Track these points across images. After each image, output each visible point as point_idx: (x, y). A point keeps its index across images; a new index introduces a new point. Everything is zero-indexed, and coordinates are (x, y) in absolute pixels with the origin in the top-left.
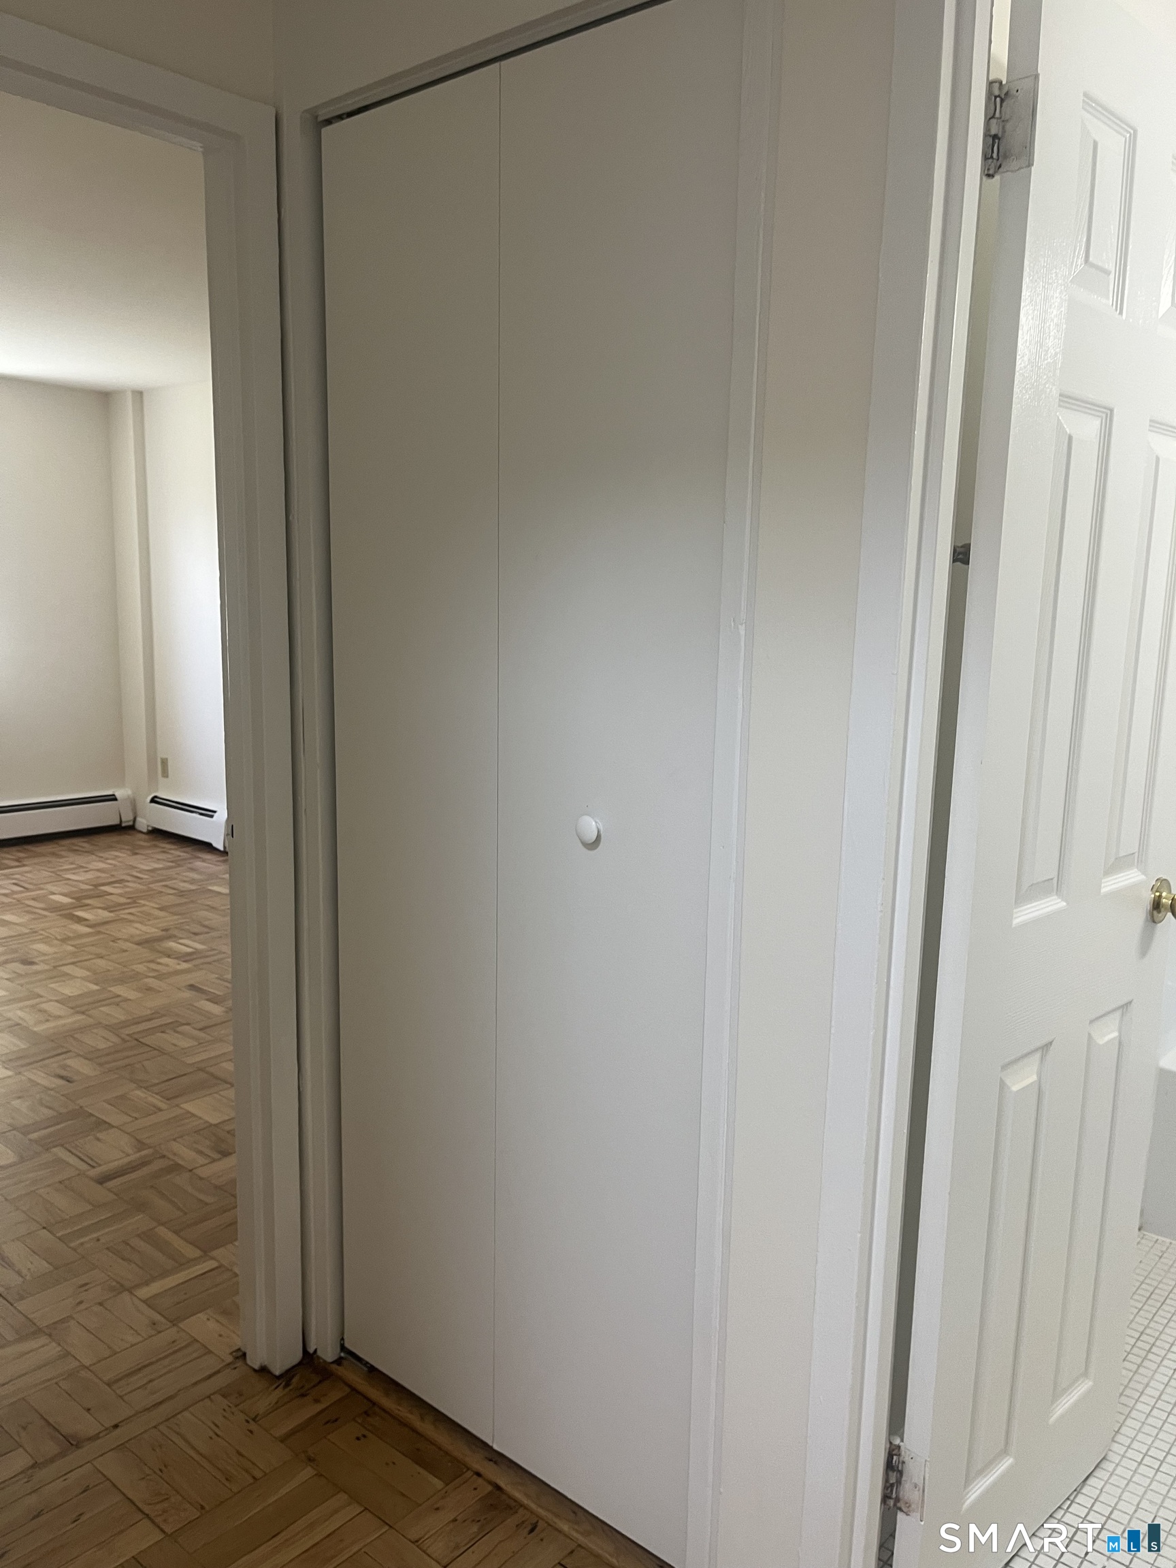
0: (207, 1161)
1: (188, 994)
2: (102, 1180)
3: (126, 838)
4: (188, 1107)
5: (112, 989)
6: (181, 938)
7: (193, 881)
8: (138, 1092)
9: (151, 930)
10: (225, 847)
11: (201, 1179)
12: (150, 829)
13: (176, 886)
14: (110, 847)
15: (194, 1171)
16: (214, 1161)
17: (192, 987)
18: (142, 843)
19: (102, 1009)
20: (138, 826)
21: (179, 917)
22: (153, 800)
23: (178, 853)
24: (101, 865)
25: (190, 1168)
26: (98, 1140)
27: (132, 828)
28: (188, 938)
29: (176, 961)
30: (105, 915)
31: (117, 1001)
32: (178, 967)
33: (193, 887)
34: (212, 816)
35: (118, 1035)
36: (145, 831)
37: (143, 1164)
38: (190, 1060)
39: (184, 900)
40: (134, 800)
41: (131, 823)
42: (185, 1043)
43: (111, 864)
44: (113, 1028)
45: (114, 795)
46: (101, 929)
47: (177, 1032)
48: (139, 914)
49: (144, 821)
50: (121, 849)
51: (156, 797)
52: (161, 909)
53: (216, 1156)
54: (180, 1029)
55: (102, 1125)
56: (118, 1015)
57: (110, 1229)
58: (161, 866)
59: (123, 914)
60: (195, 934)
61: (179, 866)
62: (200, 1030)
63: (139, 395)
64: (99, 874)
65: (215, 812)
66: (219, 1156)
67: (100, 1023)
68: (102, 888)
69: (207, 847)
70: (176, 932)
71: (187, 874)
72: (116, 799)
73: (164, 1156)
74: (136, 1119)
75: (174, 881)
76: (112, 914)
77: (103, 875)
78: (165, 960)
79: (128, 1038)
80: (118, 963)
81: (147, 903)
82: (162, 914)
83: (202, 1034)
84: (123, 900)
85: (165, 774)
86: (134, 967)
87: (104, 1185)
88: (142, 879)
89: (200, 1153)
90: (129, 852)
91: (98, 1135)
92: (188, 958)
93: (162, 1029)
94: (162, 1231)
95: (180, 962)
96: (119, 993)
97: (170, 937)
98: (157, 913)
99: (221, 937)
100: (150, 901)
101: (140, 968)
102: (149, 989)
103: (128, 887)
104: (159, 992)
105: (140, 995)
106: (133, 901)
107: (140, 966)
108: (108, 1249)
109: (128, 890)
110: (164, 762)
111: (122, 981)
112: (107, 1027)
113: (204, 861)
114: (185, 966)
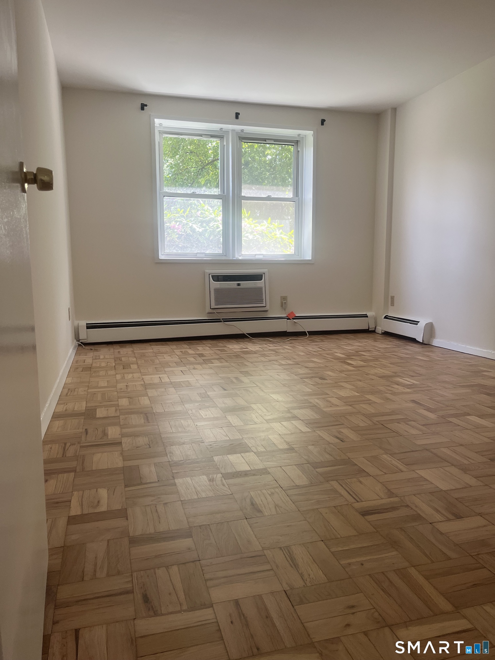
0: (443, 519)
1: (411, 405)
2: (365, 513)
3: (371, 335)
4: (423, 473)
5: (366, 396)
6: (404, 377)
7: (407, 354)
8: (385, 456)
9: (387, 372)
10: (423, 341)
11: (441, 533)
12: (383, 332)
13: (398, 355)
14: (364, 338)
15: (433, 524)
16: (449, 520)
17: (414, 401)
18: (379, 338)
19: (361, 405)
20: (377, 331)
21: (402, 368)
22: (386, 317)
23: (398, 342)
24: (360, 344)
25: (431, 522)
26: (360, 482)
27: (374, 332)
28: (408, 378)
29: (402, 387)
30: (362, 363)
31: (370, 402)
32: (404, 390)
33: (407, 356)
34: (417, 324)
35: (370, 420)
36: (380, 333)
37: (394, 508)
38: (419, 442)
39: (402, 361)
40: (376, 318)
41: (374, 329)
42: (414, 432)
43: (364, 344)
44: (369, 416)
45: (366, 315)
46: (360, 369)
47: (408, 424)
48: (379, 365)
49: (380, 328)
50: (369, 339)
51: (387, 316)
52: (391, 364)
53: (450, 516)
54: (410, 423)
55: (361, 472)
56: (371, 410)
57: (372, 557)
58: (389, 347)
59: (371, 364)
60: (412, 376)
61: (399, 347)
62: (423, 425)
63: (395, 110)
64: (358, 347)
65: (419, 322)
66: (454, 518)
67: (360, 412)
68: (360, 353)
69: (413, 340)
70: (400, 374)
71: (403, 351)
72: (367, 317)
73: (407, 506)
74: (386, 474)
75: (397, 353)
76: (365, 363)
77: (360, 348)
78: (396, 386)
79: (377, 423)
80: (369, 385)
81: (383, 361)
82: (391, 366)
83: (423, 428)
84: (369, 358)
85: (393, 304)
86: (379, 387)
87: (366, 517)
88: (380, 351)
89: (437, 511)
90: (373, 340)
91: (361, 479)
92: (410, 387)
93: (398, 421)
94: (413, 571)
95: (405, 388)
96: (370, 399)
97: (398, 376)
98: (389, 365)
99: (427, 379)
100: (385, 360)
101: (382, 388)
102: (388, 399)
103: (373, 353)
104: (394, 401)
105: (382, 401)
106: (376, 359)
107: (381, 387)
108: (370, 575)
109: (373, 354)
110: (393, 298)
111: (372, 393)
112: (364, 415)
113: (412, 346)
114: (408, 390)
